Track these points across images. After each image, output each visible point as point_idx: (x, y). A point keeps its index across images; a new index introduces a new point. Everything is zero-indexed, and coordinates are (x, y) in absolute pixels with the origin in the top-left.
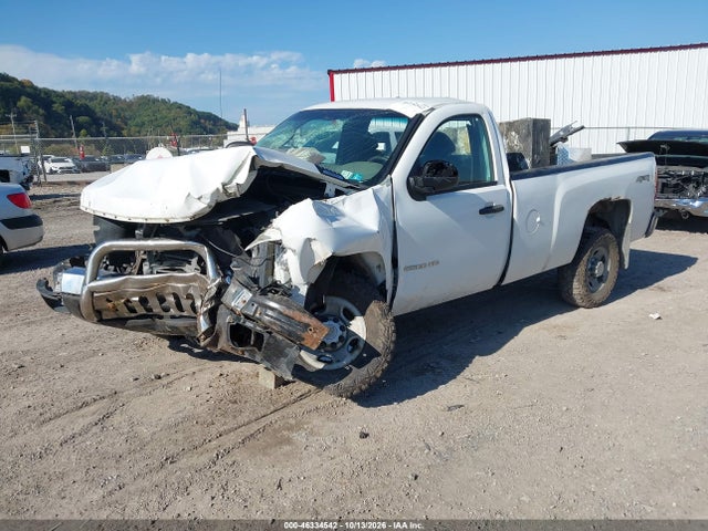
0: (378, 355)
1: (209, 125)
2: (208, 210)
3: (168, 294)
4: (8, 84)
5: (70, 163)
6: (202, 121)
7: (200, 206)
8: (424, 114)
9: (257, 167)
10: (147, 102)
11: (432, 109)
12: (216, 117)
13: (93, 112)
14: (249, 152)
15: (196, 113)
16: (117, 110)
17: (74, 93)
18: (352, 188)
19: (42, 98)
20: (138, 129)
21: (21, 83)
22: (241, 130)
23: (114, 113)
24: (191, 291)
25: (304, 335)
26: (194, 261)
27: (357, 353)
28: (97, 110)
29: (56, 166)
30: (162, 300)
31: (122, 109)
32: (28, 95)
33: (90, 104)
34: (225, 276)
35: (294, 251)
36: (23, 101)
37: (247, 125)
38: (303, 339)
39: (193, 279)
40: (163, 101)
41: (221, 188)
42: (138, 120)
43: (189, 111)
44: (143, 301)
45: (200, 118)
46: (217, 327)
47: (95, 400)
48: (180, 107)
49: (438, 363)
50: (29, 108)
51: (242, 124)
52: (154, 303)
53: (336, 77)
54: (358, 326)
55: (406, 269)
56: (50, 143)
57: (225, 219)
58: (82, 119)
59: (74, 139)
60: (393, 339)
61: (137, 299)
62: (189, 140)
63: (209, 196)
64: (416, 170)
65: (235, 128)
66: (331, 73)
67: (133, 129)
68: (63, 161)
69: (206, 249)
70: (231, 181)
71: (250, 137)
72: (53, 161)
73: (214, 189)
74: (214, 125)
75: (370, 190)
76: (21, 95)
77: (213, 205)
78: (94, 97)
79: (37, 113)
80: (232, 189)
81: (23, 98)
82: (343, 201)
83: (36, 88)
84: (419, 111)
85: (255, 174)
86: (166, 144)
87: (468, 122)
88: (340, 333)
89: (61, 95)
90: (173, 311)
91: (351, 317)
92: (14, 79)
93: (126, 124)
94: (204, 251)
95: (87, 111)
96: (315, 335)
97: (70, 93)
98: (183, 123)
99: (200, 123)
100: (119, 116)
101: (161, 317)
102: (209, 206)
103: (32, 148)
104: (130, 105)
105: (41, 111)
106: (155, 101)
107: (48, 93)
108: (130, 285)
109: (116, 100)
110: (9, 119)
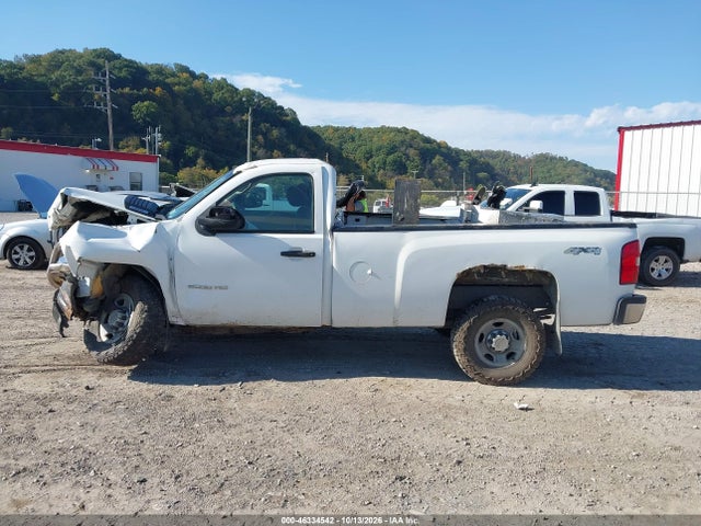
1: (603, 183)
4: (429, 145)
10: (544, 160)
13: (493, 168)
15: (593, 171)
16: (515, 167)
21: (439, 144)
23: (512, 169)
28: (497, 167)
31: (520, 166)
32: (442, 154)
33: (491, 162)
36: (437, 159)
40: (561, 159)
43: (586, 169)
45: (596, 176)
48: (576, 164)
50: (441, 165)
53: (628, 134)
58: (482, 175)
66: (621, 130)
76: (435, 155)
78: (497, 155)
79: (446, 169)
81: (438, 157)
83: (449, 148)
89: (468, 154)
92: (435, 141)
93: (521, 180)
95: (487, 168)
97: (477, 152)
100: (516, 173)
104: (528, 162)
105: (449, 168)
106: (553, 158)
107: (458, 152)
109: (517, 158)
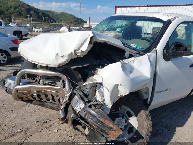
0: (143, 138)
1: (79, 21)
2: (67, 62)
3: (49, 94)
4: (28, 7)
5: (41, 30)
6: (78, 20)
7: (63, 60)
8: (172, 20)
9: (93, 42)
10: (63, 14)
11: (175, 18)
12: (81, 19)
13: (49, 16)
14: (90, 34)
15: (76, 18)
16: (55, 16)
17: (45, 11)
18: (137, 53)
19: (37, 11)
20: (60, 21)
21: (32, 7)
22: (88, 23)
23: (55, 17)
24: (58, 95)
25: (109, 133)
26: (61, 81)
27: (132, 134)
28: (50, 15)
29: (38, 30)
30: (46, 96)
31: (57, 15)
32: (33, 10)
34: (74, 89)
35: (108, 90)
36: (32, 12)
37: (90, 22)
38: (108, 134)
39: (60, 89)
40: (68, 14)
41: (73, 52)
42: (61, 19)
43: (74, 17)
44: (39, 95)
46: (67, 117)
47: (18, 132)
48: (72, 16)
49: (162, 130)
50: (33, 14)
51: (88, 22)
52: (43, 97)
53: (118, 9)
54: (133, 121)
55: (157, 92)
56: (38, 24)
57: (75, 67)
58: (46, 18)
59: (44, 23)
60: (151, 131)
61: (36, 95)
62: (74, 25)
63: (67, 56)
64: (167, 46)
65: (86, 22)
66: (116, 7)
67: (59, 21)
68: (39, 29)
69: (66, 77)
70: (79, 49)
71: (90, 25)
72: (37, 29)
73: (70, 52)
74: (81, 21)
75: (146, 55)
77: (69, 60)
78: (50, 12)
79: (35, 15)
80: (79, 54)
81: (32, 11)
82: (134, 61)
83: (35, 8)
84: (169, 18)
85: (91, 46)
86: (66, 26)
87: (186, 25)
88: (125, 124)
89: (42, 11)
90: (51, 101)
91: (130, 116)
92: (30, 6)
93: (58, 20)
94: (65, 78)
95: (48, 16)
96: (115, 133)
97: (44, 10)
98: (73, 20)
99: (77, 20)
101: (46, 102)
102: (67, 60)
103: (30, 25)
104: (59, 14)
105: (36, 15)
106: (66, 14)
107: (38, 10)
108: (33, 89)
109: (56, 13)
110: (28, 16)
